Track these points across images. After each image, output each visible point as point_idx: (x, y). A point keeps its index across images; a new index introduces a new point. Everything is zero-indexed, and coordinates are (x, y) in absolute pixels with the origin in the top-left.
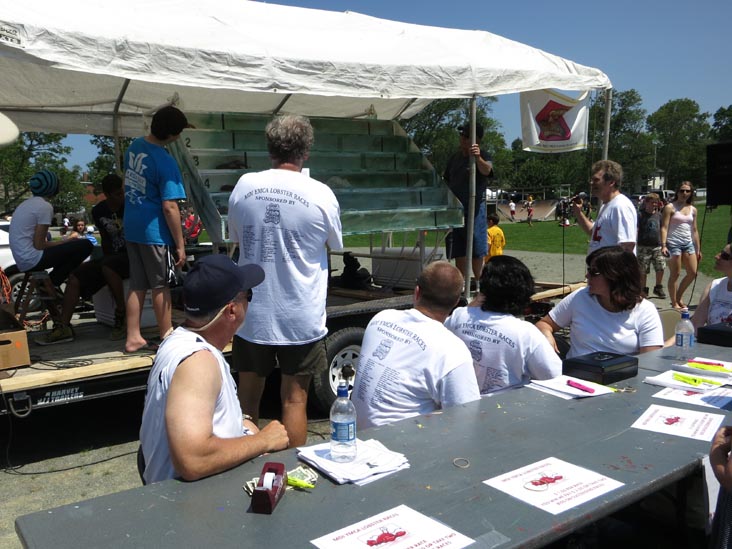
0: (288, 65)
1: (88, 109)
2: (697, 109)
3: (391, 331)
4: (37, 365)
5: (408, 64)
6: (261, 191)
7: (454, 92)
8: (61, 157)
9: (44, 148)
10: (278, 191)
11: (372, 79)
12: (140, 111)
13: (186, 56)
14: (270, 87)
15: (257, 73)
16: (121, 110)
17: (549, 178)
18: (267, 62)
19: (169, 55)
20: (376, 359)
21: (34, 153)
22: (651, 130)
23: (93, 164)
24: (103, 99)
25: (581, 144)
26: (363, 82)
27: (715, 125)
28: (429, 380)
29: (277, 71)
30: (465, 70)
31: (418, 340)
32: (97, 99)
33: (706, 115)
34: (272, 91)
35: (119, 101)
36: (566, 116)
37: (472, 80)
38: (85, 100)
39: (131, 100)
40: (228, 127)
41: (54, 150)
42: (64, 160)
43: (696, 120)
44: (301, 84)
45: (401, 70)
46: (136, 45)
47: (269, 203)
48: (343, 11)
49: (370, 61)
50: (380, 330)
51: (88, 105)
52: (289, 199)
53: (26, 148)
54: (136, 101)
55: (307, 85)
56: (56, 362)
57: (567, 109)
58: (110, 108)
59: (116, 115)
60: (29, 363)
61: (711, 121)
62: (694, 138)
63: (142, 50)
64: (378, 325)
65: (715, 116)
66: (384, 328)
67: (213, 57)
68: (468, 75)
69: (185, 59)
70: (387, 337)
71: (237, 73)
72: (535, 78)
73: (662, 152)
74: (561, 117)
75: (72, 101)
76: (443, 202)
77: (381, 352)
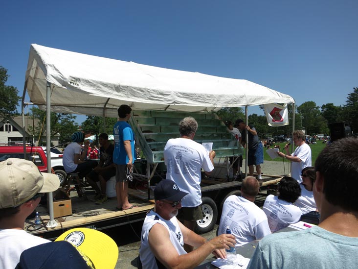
0: (180, 95)
1: (93, 106)
2: (315, 105)
3: (234, 205)
4: (74, 215)
5: (223, 94)
6: (175, 146)
7: (240, 104)
8: (72, 120)
9: (65, 117)
10: (181, 147)
11: (210, 100)
12: (115, 107)
13: (141, 91)
14: (173, 103)
15: (168, 98)
16: (106, 106)
17: (263, 130)
18: (172, 93)
19: (135, 91)
20: (228, 217)
21: (61, 118)
22: (299, 112)
23: (84, 123)
24: (100, 102)
25: (287, 123)
26: (207, 101)
27: (322, 111)
28: (250, 228)
29: (176, 97)
30: (243, 96)
31: (245, 210)
32: (97, 102)
33: (318, 107)
34: (173, 104)
35: (106, 103)
36: (280, 113)
37: (246, 100)
38: (93, 103)
39: (111, 103)
40: (153, 116)
41: (69, 117)
42: (73, 121)
43: (315, 109)
44: (185, 101)
45: (220, 96)
46: (122, 87)
47: (177, 151)
48: (194, 72)
49: (209, 93)
50: (230, 205)
51: (94, 104)
52: (185, 150)
53: (57, 116)
54: (114, 103)
55: (187, 102)
56: (83, 213)
57: (280, 110)
58: (102, 106)
59: (105, 108)
60: (71, 213)
61: (320, 109)
62: (315, 115)
63: (125, 89)
64: (229, 203)
65: (322, 108)
66: (231, 204)
67: (152, 91)
68: (244, 98)
69: (141, 92)
70: (232, 208)
71: (161, 98)
72: (269, 99)
73: (303, 121)
74: (279, 113)
75: (88, 103)
76: (236, 145)
77: (230, 214)
